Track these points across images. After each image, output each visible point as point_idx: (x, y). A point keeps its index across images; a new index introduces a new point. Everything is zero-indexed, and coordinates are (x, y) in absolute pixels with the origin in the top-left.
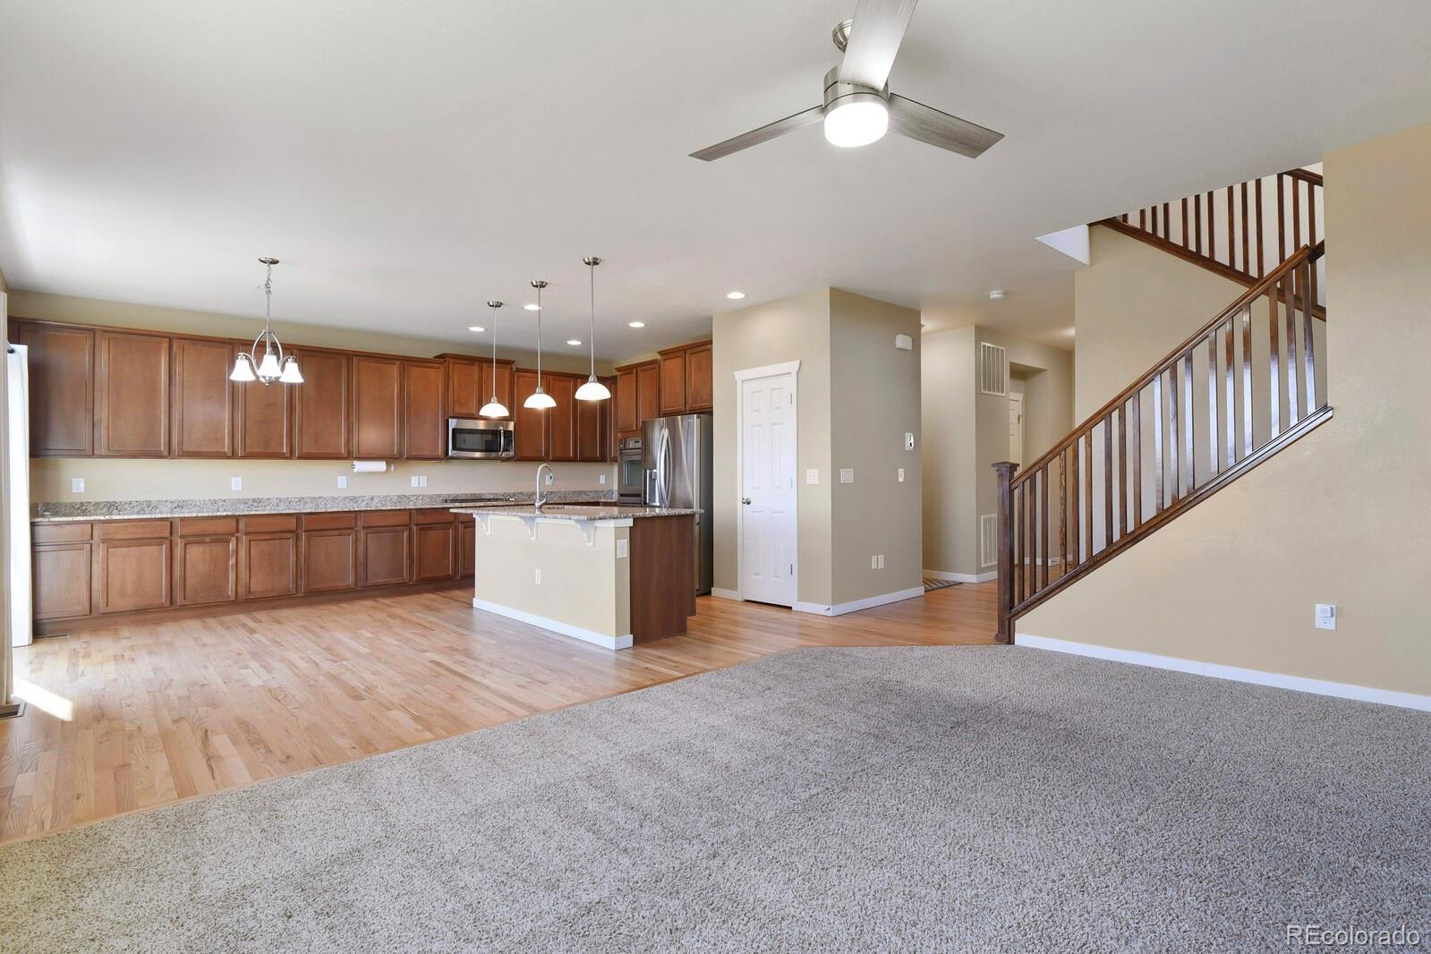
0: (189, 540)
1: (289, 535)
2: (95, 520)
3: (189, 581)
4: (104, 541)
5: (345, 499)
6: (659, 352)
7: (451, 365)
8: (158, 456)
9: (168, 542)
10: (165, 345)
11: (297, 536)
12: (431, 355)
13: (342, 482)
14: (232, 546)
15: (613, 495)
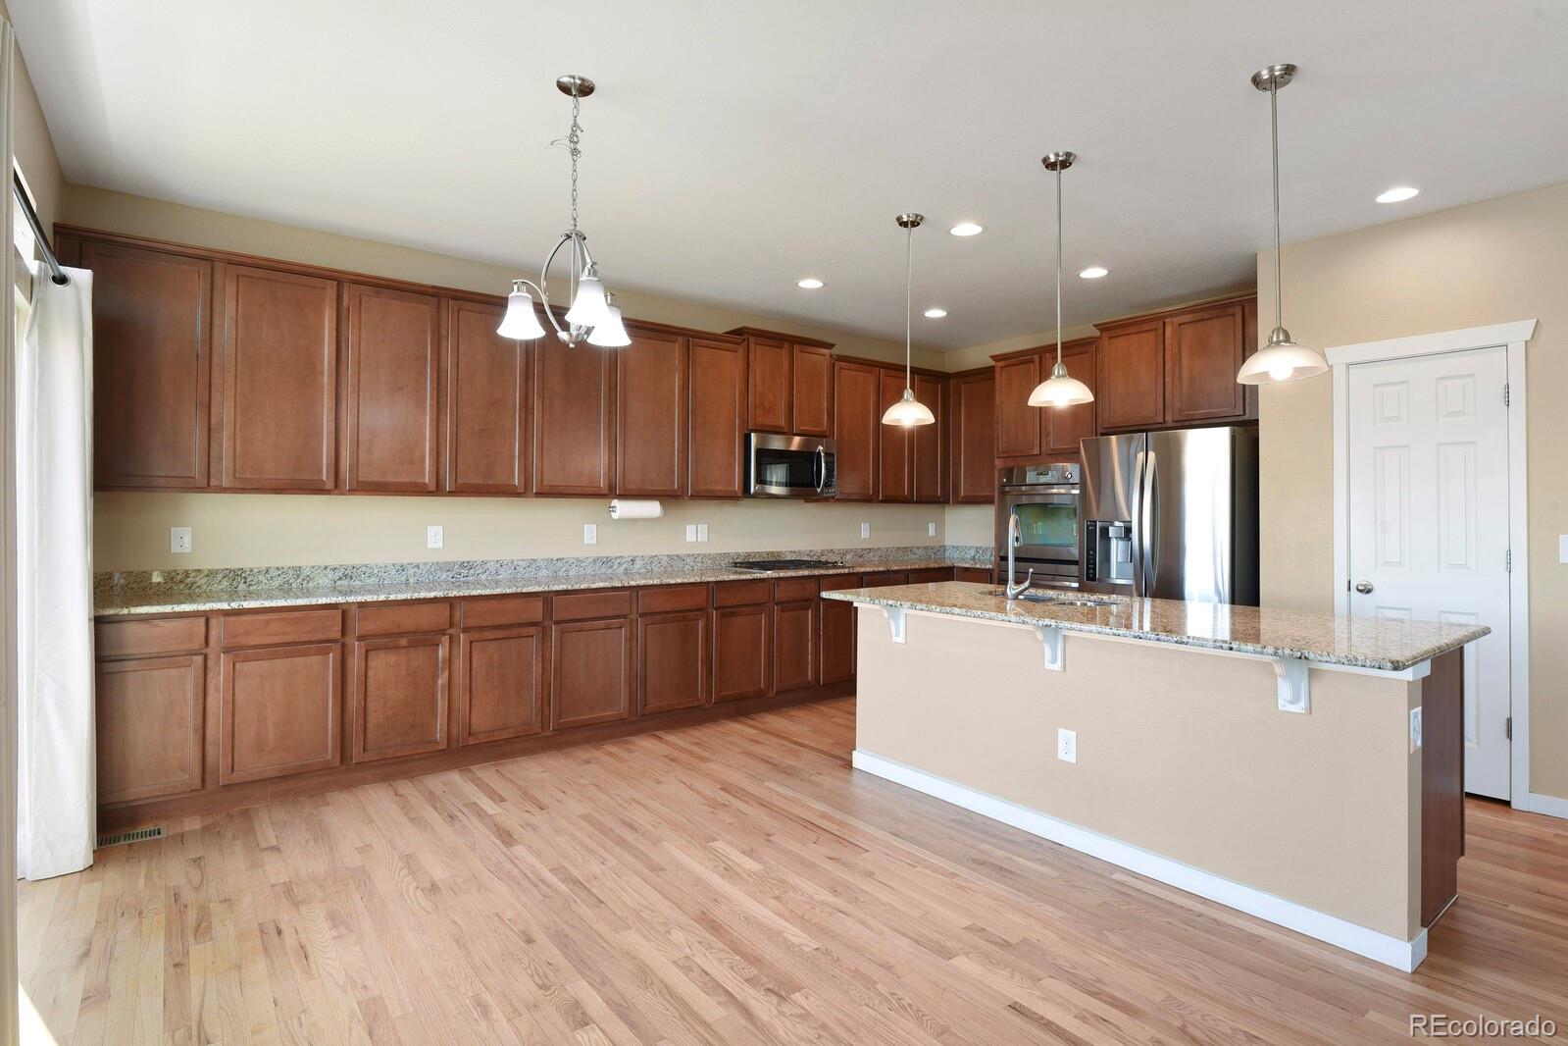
0: (376, 642)
1: (532, 630)
2: (212, 611)
3: (372, 719)
4: (227, 650)
5: (595, 561)
6: (1095, 326)
7: (752, 346)
8: (316, 489)
9: (337, 647)
10: (331, 293)
11: (544, 630)
12: (719, 328)
13: (590, 533)
14: (442, 652)
15: (947, 554)
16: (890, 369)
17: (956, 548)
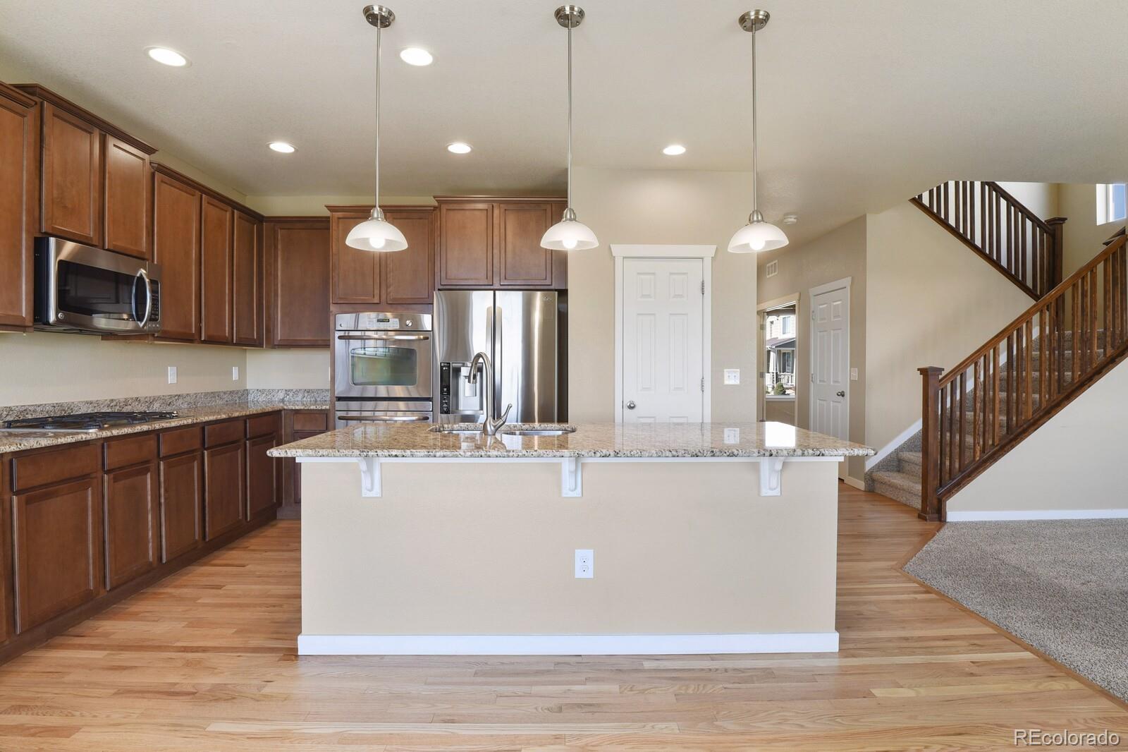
6: (435, 197)
15: (250, 398)
16: (214, 197)
17: (262, 391)
